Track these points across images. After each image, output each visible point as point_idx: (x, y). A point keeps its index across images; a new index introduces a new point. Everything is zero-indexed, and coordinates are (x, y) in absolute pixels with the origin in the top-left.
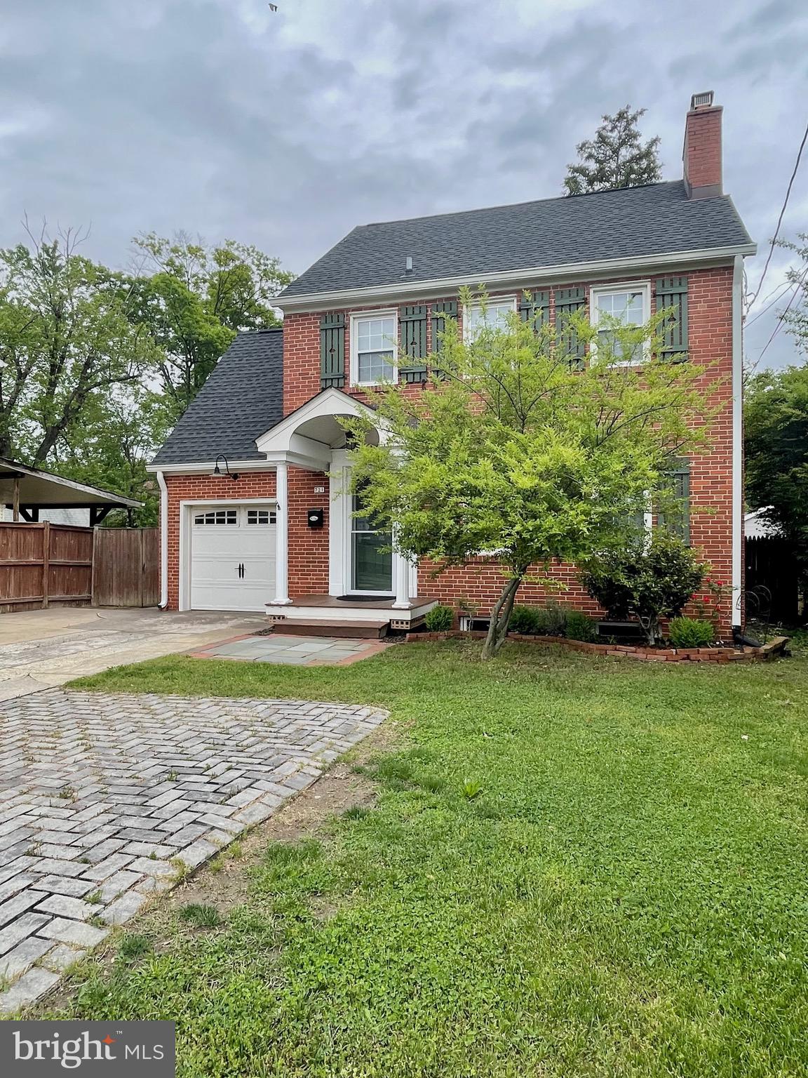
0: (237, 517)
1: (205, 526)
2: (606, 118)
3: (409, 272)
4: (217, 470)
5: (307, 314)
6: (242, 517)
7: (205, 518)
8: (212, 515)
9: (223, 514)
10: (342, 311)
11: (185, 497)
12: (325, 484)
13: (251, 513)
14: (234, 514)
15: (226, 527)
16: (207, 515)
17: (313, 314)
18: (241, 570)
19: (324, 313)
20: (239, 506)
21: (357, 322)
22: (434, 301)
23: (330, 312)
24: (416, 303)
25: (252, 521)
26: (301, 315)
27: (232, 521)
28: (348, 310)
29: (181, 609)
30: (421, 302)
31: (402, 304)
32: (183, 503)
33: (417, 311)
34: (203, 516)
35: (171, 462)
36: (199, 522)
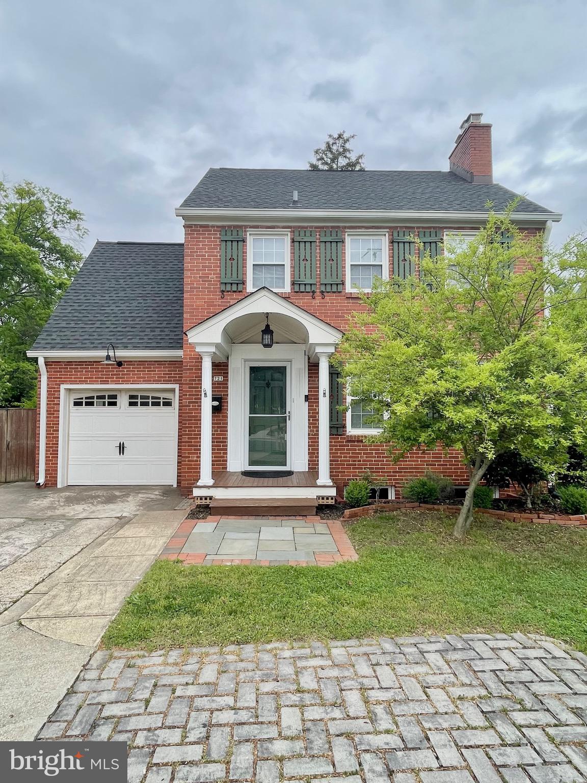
0: (118, 401)
1: (84, 408)
2: (330, 136)
3: (295, 202)
4: (108, 358)
5: (207, 226)
6: (123, 400)
7: (84, 401)
8: (93, 398)
9: (103, 397)
10: (241, 227)
11: (66, 381)
12: (224, 373)
13: (131, 397)
14: (115, 397)
15: (108, 408)
16: (86, 398)
17: (213, 226)
18: (122, 448)
19: (223, 227)
20: (120, 390)
21: (252, 237)
22: (323, 227)
23: (229, 227)
24: (307, 227)
25: (131, 404)
26: (201, 226)
27: (114, 404)
28: (246, 227)
29: (59, 486)
30: (311, 227)
31: (294, 227)
32: (63, 387)
33: (308, 234)
34: (82, 398)
35: (53, 348)
36: (77, 404)
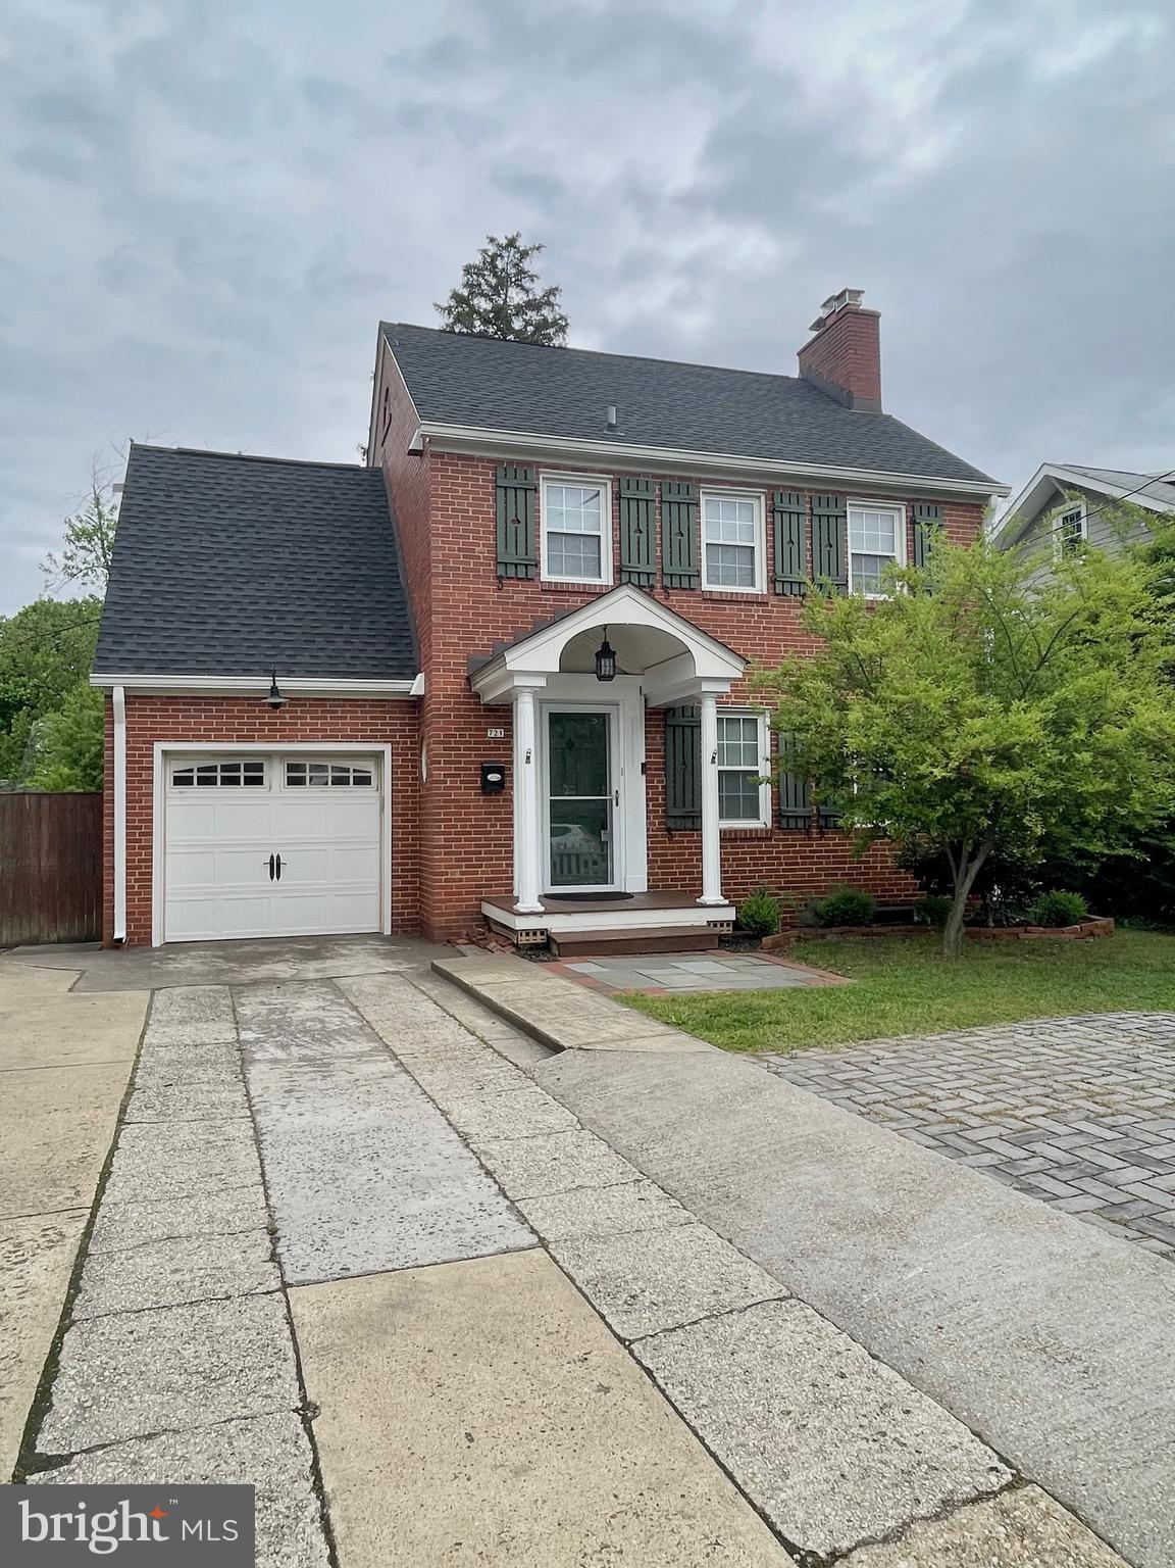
0: (266, 774)
1: (195, 791)
2: (492, 240)
3: (611, 427)
4: (274, 691)
5: (471, 458)
6: (275, 774)
7: (195, 775)
8: (213, 769)
9: (236, 768)
10: (529, 464)
11: (167, 736)
12: (505, 723)
13: (291, 768)
14: (259, 767)
15: (242, 791)
16: (199, 770)
17: (481, 459)
18: (275, 867)
19: (500, 462)
20: (269, 755)
22: (664, 477)
23: (511, 462)
24: (639, 475)
25: (292, 781)
26: (461, 457)
27: (258, 781)
28: (539, 465)
29: (156, 943)
30: (646, 475)
31: (619, 472)
32: (159, 747)
33: (642, 487)
34: (191, 770)
36: (181, 780)
